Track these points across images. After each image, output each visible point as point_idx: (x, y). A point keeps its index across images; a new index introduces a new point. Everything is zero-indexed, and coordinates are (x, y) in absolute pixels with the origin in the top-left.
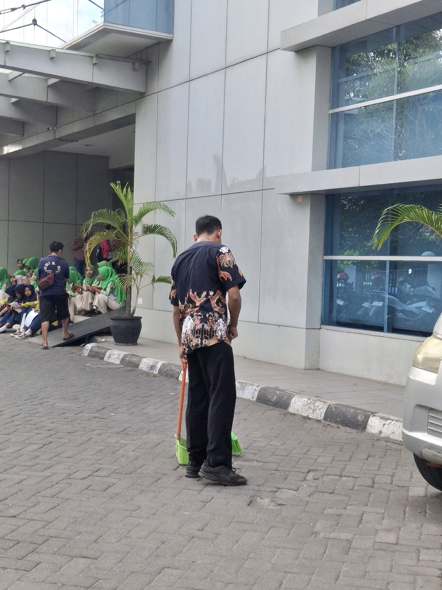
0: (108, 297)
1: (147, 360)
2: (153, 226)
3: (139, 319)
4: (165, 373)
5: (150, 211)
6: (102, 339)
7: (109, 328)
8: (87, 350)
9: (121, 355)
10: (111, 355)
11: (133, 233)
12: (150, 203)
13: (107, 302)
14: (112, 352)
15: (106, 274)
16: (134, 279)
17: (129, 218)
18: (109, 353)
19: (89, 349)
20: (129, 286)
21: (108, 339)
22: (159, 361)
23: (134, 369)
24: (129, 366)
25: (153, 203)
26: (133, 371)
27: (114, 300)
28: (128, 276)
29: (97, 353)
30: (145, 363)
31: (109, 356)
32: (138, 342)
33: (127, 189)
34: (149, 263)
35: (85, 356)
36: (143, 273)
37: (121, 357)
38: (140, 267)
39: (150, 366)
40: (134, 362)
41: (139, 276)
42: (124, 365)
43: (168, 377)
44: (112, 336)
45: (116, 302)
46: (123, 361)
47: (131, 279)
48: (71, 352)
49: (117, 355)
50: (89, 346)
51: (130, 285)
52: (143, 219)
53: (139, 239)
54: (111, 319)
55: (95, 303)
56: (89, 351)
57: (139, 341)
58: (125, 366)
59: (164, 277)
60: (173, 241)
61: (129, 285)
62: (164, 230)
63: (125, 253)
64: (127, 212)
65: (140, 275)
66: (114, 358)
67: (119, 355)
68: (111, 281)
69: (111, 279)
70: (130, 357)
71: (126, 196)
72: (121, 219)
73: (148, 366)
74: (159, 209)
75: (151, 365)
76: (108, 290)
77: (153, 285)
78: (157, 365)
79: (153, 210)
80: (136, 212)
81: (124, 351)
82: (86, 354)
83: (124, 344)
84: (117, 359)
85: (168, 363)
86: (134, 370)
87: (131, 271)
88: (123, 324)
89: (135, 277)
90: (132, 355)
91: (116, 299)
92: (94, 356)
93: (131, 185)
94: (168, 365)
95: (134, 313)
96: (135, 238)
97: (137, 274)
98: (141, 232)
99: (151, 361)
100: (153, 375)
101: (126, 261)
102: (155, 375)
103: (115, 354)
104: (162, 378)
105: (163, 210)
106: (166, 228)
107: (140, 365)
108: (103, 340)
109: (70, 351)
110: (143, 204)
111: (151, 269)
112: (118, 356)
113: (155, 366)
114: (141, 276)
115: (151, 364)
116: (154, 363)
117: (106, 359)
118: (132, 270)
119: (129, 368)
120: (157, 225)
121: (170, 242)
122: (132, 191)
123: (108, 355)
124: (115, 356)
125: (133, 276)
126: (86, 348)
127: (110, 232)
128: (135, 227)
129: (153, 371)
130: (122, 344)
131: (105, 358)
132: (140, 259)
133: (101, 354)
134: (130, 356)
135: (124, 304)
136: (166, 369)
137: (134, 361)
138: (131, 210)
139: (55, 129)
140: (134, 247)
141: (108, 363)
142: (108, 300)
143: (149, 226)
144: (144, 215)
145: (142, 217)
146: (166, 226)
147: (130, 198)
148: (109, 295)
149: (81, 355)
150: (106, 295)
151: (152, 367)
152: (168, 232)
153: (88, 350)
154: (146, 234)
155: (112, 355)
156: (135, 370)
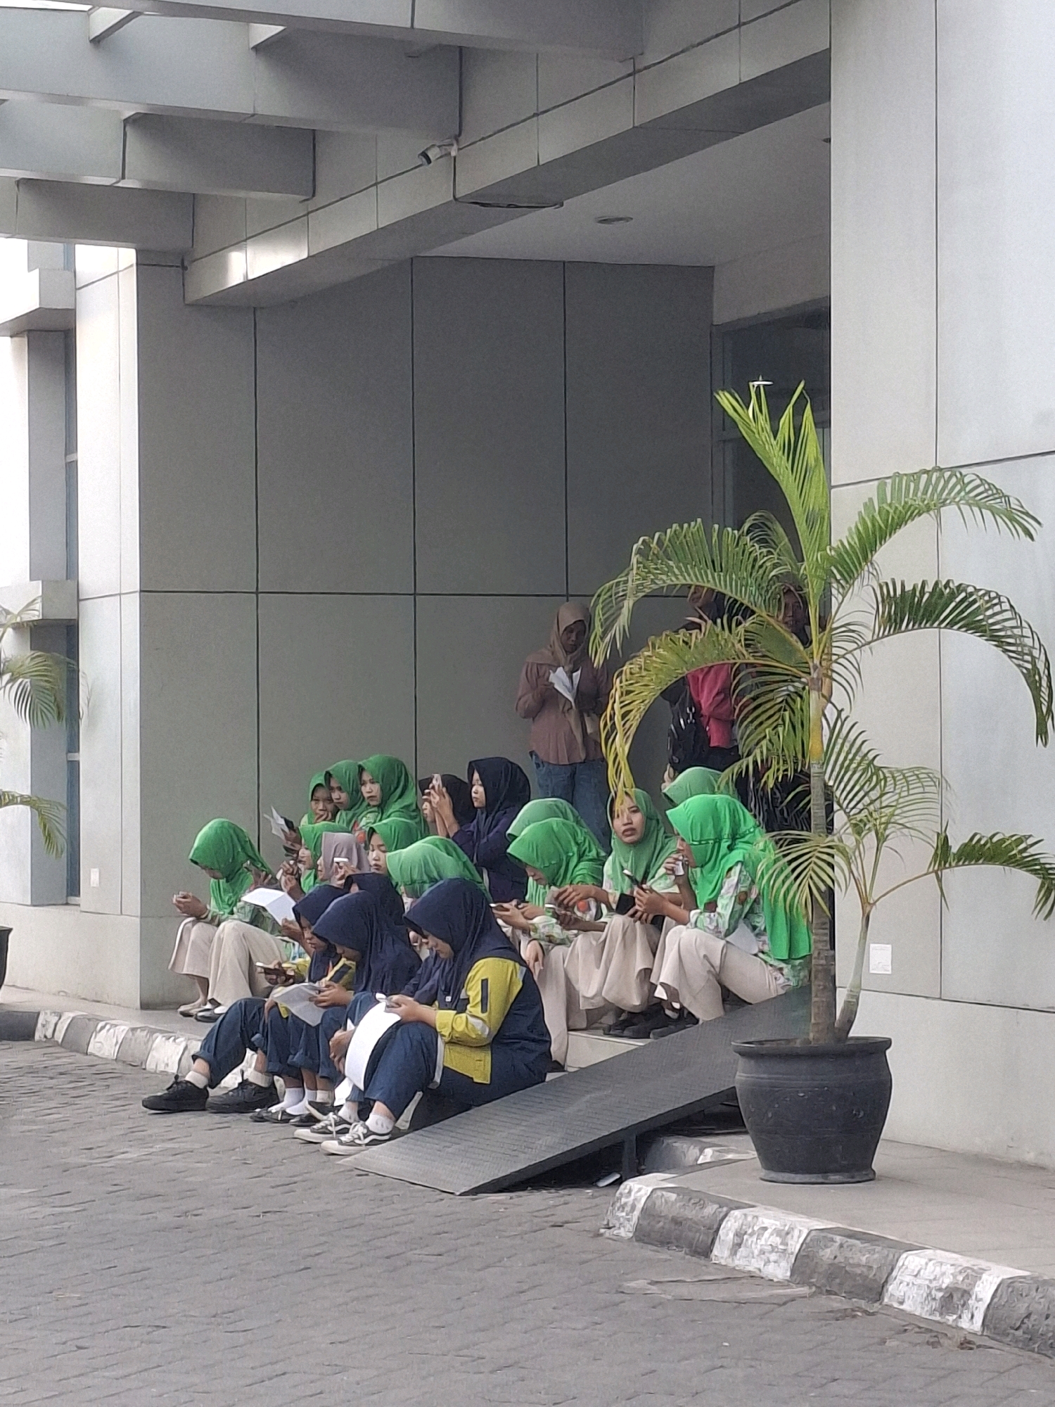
0: (722, 943)
1: (923, 1261)
2: (929, 589)
3: (876, 1049)
4: (1017, 1329)
5: (912, 517)
6: (701, 1151)
7: (731, 1094)
8: (628, 1209)
9: (796, 1233)
10: (745, 1237)
11: (835, 626)
12: (915, 477)
13: (722, 966)
14: (750, 1219)
15: (710, 833)
16: (843, 852)
17: (812, 557)
18: (737, 1225)
19: (640, 1206)
20: (823, 888)
21: (729, 1152)
22: (983, 1264)
23: (863, 1304)
24: (835, 1289)
25: (925, 476)
26: (854, 1316)
27: (756, 955)
28: (815, 839)
29: (676, 1222)
30: (916, 1276)
31: (737, 1240)
32: (875, 1165)
33: (798, 412)
34: (918, 768)
35: (618, 1239)
36: (887, 823)
37: (795, 1245)
38: (874, 795)
39: (940, 1290)
40: (858, 1271)
41: (870, 839)
42: (811, 1285)
43: (1033, 1351)
44: (746, 1133)
45: (766, 962)
46: (804, 1265)
47: (833, 856)
48: (557, 1219)
49: (772, 1234)
50: (639, 1189)
51: (829, 882)
52: (881, 555)
53: (864, 656)
54: (740, 1054)
55: (666, 973)
56: (637, 1213)
57: (882, 1160)
58: (814, 1289)
59: (995, 840)
60: (1033, 658)
61: (823, 881)
62: (988, 609)
63: (799, 726)
64: (801, 526)
65: (873, 833)
66: (762, 1252)
67: (784, 1234)
68: (737, 863)
69: (737, 855)
70: (841, 1246)
71: (793, 449)
72: (775, 564)
73: (929, 1294)
74: (958, 503)
75: (944, 1286)
76: (725, 905)
77: (939, 880)
78: (977, 1289)
79: (928, 509)
80: (843, 529)
81: (808, 1212)
82: (626, 1232)
83: (807, 1178)
84: (773, 1257)
85: (1032, 1278)
86: (860, 1309)
87: (829, 810)
88: (799, 1079)
89: (850, 841)
90: (850, 1236)
91: (766, 948)
92: (664, 1241)
93: (820, 396)
94: (1030, 1289)
95: (851, 1023)
96: (842, 652)
97: (858, 829)
98: (870, 619)
99: (944, 1268)
100: (959, 1338)
101: (803, 765)
102: (970, 1338)
103: (765, 1229)
104: (1005, 1355)
105: (976, 509)
106: (993, 595)
107: (891, 1288)
108: (708, 1155)
109: (548, 1213)
110: (876, 483)
111: (931, 801)
112: (778, 1240)
113: (966, 1294)
114: (881, 839)
115: (947, 1282)
116: (960, 1278)
117: (720, 1253)
118: (836, 807)
119: (837, 1303)
120: (948, 582)
121: (1019, 666)
122: (823, 423)
123: (731, 1235)
124: (763, 1242)
125: (841, 840)
126: (624, 1200)
127: (718, 629)
128: (840, 598)
129: (955, 1317)
130: (799, 1178)
131: (716, 1251)
132: (871, 756)
133: (698, 1230)
134: (838, 1239)
135: (802, 974)
136: (1022, 1308)
137: (859, 1265)
138: (820, 519)
139: (453, 154)
140: (839, 696)
141: (733, 1277)
142: (724, 956)
143: (909, 588)
144: (883, 539)
145: (873, 550)
146: (995, 588)
147: (812, 462)
148: (728, 933)
149: (602, 1235)
150: (716, 931)
151: (951, 1296)
152: (1008, 615)
153: (633, 1208)
154: (898, 630)
155: (751, 1235)
156: (866, 1312)
